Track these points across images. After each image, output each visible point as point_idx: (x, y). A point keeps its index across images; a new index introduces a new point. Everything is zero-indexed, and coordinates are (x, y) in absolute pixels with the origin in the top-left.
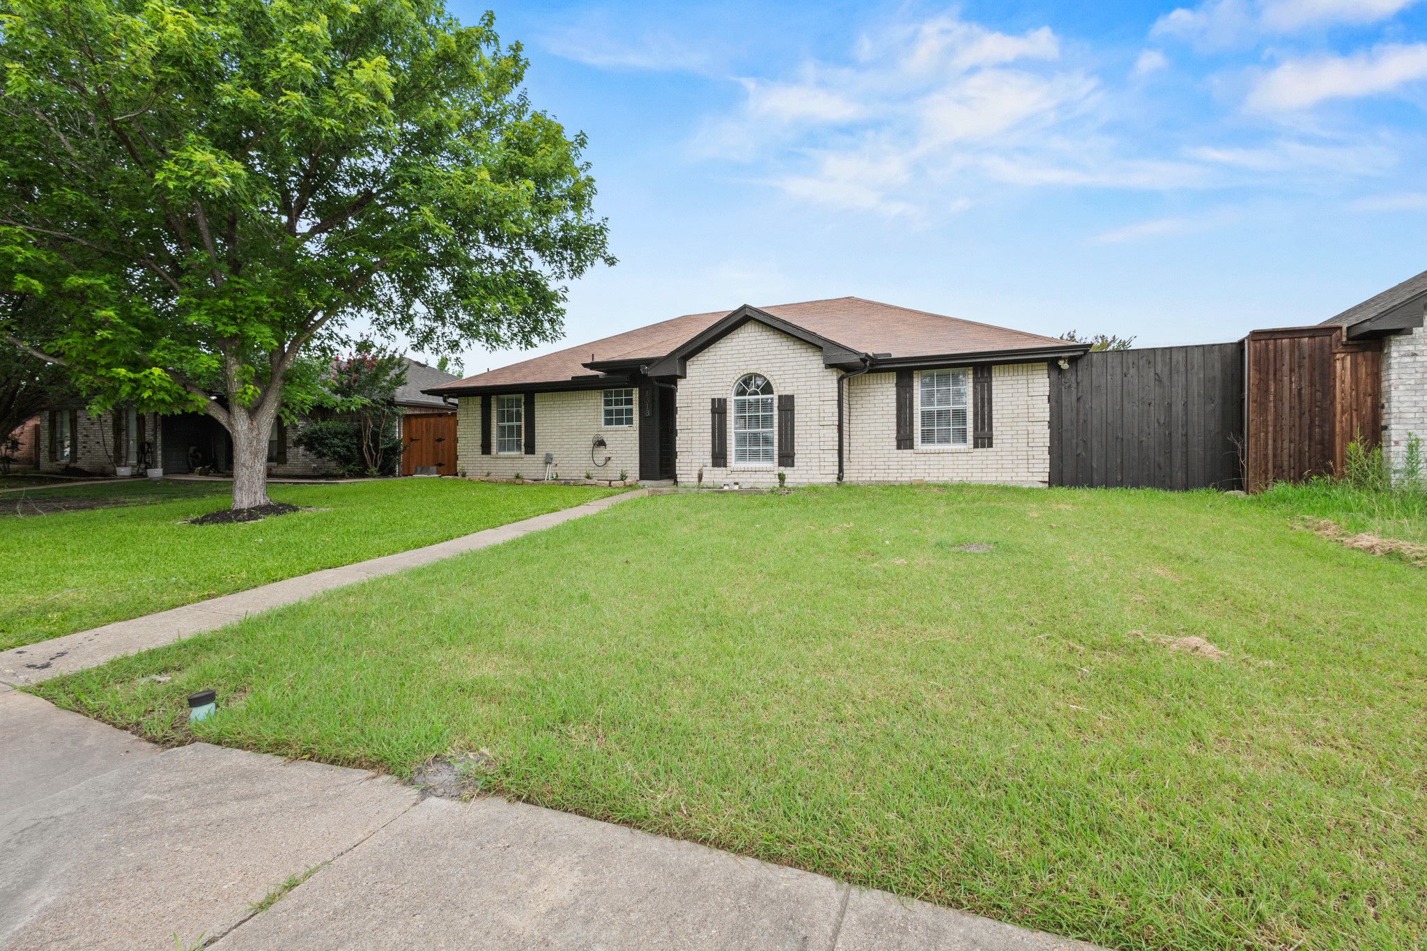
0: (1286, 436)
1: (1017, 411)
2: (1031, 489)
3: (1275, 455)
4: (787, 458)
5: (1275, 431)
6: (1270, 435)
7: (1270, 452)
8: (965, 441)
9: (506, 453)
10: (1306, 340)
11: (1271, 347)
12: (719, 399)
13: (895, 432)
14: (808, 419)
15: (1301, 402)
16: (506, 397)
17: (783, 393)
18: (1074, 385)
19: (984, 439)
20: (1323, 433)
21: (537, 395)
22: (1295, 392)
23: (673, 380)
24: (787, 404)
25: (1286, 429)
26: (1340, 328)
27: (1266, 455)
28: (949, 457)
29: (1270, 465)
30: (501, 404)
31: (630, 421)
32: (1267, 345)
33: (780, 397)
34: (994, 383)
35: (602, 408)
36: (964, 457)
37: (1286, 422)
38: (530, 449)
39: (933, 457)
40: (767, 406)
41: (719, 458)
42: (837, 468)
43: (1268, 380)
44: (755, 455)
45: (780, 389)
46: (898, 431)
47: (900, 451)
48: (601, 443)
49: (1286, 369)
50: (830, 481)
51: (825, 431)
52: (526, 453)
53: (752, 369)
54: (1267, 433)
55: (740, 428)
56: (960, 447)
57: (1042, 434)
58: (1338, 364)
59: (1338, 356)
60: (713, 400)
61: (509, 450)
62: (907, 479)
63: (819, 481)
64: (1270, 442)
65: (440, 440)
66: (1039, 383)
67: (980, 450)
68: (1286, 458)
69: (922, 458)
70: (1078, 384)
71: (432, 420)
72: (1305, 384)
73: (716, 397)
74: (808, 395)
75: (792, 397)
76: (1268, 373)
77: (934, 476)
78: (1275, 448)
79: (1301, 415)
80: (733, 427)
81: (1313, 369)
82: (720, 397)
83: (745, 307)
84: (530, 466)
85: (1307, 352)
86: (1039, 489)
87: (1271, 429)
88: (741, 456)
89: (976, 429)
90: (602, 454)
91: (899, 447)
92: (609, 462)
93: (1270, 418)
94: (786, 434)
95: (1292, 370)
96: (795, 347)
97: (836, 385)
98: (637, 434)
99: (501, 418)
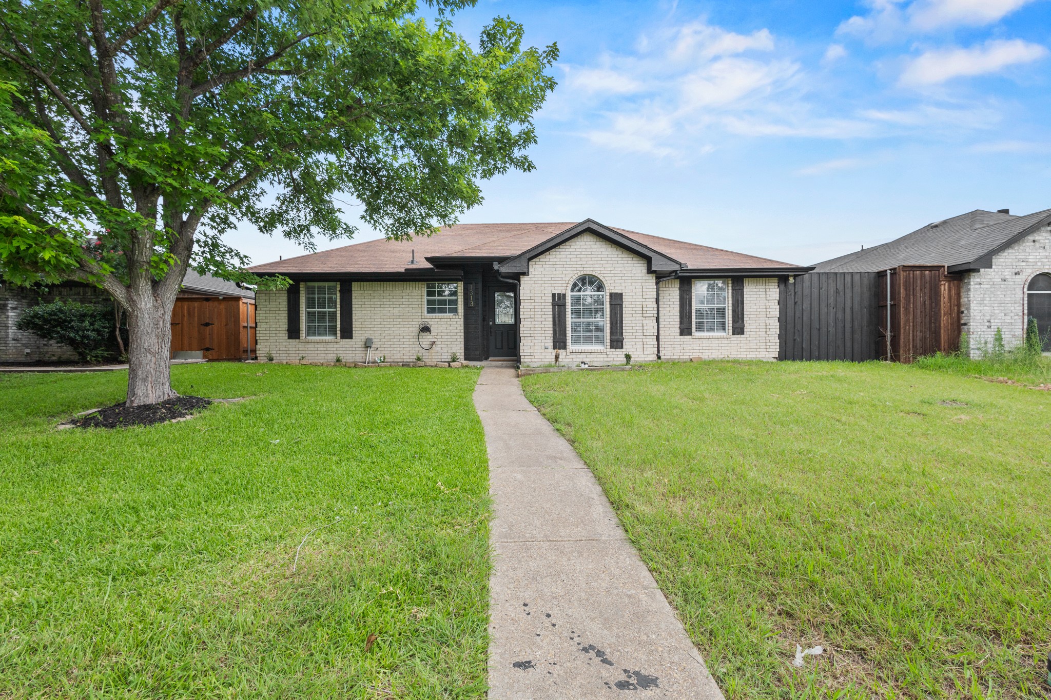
0: (918, 328)
1: (759, 310)
2: (768, 362)
3: (913, 340)
4: (617, 342)
5: (913, 326)
6: (911, 328)
7: (911, 338)
8: (724, 330)
9: (317, 338)
10: (927, 272)
11: (911, 275)
12: (559, 294)
13: (678, 323)
14: (633, 312)
15: (925, 309)
16: (316, 284)
17: (614, 291)
18: (793, 294)
19: (739, 330)
20: (935, 326)
21: (355, 286)
22: (922, 302)
23: (517, 276)
24: (617, 300)
25: (919, 324)
26: (944, 267)
27: (909, 340)
28: (716, 341)
29: (911, 346)
30: (310, 291)
31: (455, 311)
32: (909, 274)
33: (611, 294)
34: (745, 290)
35: (425, 298)
36: (725, 341)
37: (919, 320)
38: (347, 333)
39: (705, 341)
40: (599, 301)
41: (559, 342)
42: (656, 349)
43: (910, 295)
44: (588, 340)
45: (611, 287)
46: (681, 323)
47: (682, 337)
48: (426, 329)
49: (918, 288)
50: (651, 359)
51: (647, 322)
52: (342, 337)
53: (588, 271)
54: (909, 326)
55: (575, 318)
56: (721, 334)
57: (775, 327)
58: (942, 287)
59: (942, 283)
60: (554, 295)
61: (319, 335)
62: (687, 357)
63: (643, 359)
64: (911, 332)
65: (207, 324)
66: (773, 291)
67: (736, 336)
68: (918, 341)
69: (698, 342)
70: (795, 293)
71: (196, 304)
72: (927, 298)
73: (556, 292)
74: (634, 294)
75: (621, 294)
76: (910, 291)
77: (706, 355)
78: (913, 335)
79: (926, 316)
80: (570, 316)
81: (931, 290)
82: (560, 292)
83: (589, 220)
84: (349, 350)
85: (928, 279)
86: (772, 363)
87: (911, 324)
88: (576, 341)
89: (734, 321)
90: (426, 339)
91: (681, 334)
92: (434, 346)
93: (911, 317)
94: (616, 323)
95: (921, 290)
96: (623, 256)
97: (655, 287)
98: (462, 322)
99: (310, 303)
